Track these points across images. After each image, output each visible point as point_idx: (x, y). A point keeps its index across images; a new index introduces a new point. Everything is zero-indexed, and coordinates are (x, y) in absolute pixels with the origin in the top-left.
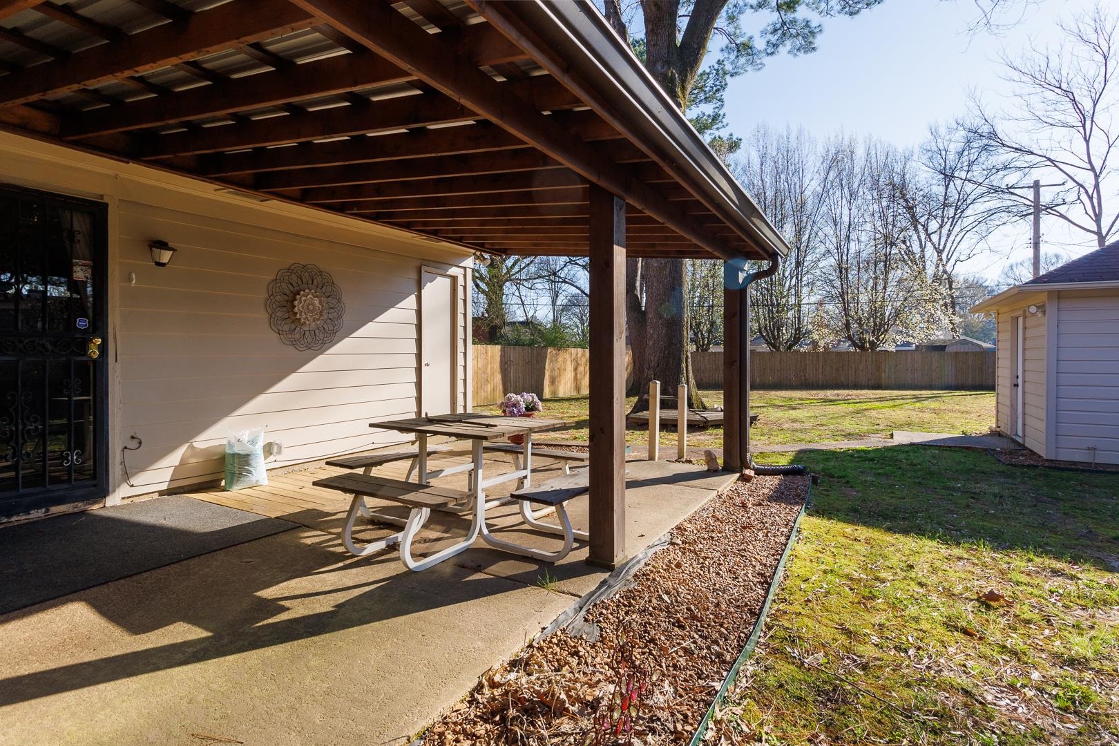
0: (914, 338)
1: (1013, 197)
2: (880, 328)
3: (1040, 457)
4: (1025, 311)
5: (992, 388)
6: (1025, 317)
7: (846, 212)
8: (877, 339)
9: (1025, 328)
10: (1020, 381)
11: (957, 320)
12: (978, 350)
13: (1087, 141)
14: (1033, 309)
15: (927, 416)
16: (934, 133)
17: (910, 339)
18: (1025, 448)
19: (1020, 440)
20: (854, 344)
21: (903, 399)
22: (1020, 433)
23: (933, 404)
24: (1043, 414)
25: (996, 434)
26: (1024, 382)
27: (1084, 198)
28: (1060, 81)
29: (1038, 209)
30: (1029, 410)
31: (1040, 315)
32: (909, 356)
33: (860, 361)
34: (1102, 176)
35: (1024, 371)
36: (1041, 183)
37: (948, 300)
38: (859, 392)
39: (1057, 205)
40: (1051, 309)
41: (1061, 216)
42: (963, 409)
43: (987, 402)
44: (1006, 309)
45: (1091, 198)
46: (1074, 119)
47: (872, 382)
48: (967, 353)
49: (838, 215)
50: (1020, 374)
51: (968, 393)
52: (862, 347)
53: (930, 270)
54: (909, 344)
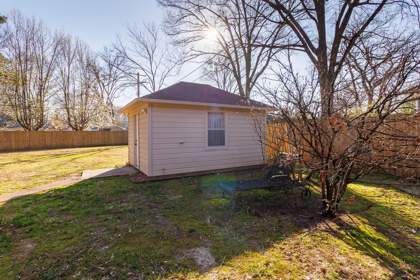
0: (99, 125)
1: (131, 77)
2: (84, 122)
3: (146, 175)
4: (139, 112)
5: (127, 144)
6: (139, 115)
7: (67, 69)
8: (83, 126)
9: (139, 120)
10: (137, 143)
11: (114, 119)
12: (121, 130)
13: (151, 64)
14: (143, 110)
15: (102, 159)
16: (106, 49)
17: (97, 126)
18: (140, 172)
19: (138, 168)
20: (73, 128)
21: (93, 151)
22: (138, 165)
23: (105, 153)
24: (147, 157)
25: (129, 165)
26: (139, 143)
27: (151, 82)
28: (144, 42)
29: (139, 83)
30: (141, 155)
31: (145, 113)
32: (96, 133)
33: (75, 135)
34: (155, 76)
35: (139, 138)
36: (140, 74)
37: (111, 111)
38: (74, 149)
39: (144, 82)
40: (149, 111)
41: (145, 87)
42: (117, 154)
43: (124, 150)
44: (132, 112)
45: (152, 82)
46: (148, 56)
47: (80, 144)
48: (118, 131)
49: (63, 69)
50: (137, 139)
51: (119, 147)
52: (76, 129)
53: (105, 100)
54: (96, 128)
